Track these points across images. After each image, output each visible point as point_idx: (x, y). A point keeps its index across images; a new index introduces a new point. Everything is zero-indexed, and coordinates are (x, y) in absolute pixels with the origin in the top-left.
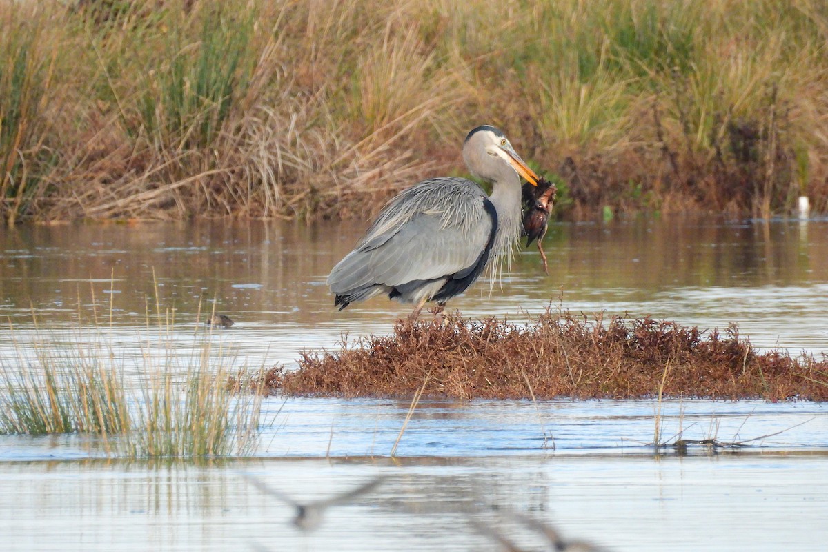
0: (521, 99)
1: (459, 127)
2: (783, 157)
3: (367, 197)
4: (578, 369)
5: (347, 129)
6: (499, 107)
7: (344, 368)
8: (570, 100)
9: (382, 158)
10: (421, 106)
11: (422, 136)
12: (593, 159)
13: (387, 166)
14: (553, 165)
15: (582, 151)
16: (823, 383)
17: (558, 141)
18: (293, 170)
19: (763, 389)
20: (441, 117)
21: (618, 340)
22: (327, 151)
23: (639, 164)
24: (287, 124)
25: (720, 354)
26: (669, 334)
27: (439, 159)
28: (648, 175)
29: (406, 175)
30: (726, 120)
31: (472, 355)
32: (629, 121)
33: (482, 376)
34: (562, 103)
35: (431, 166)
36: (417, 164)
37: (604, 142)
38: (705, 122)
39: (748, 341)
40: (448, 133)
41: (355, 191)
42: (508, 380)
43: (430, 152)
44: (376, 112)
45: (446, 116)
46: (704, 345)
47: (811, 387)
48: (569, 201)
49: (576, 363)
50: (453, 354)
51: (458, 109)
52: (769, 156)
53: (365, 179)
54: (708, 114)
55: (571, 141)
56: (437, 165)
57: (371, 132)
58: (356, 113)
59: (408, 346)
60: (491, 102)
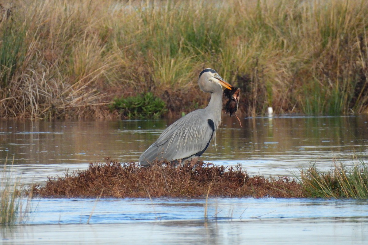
0: (145, 65)
1: (117, 78)
2: (261, 90)
3: (77, 109)
4: (171, 185)
5: (67, 79)
6: (135, 69)
7: (66, 185)
8: (166, 66)
9: (83, 92)
10: (100, 68)
11: (101, 82)
12: (177, 91)
13: (85, 95)
14: (159, 94)
15: (172, 88)
16: (279, 190)
17: (161, 84)
18: (44, 98)
19: (253, 193)
20: (109, 73)
21: (188, 171)
22: (59, 89)
23: (197, 93)
24: (41, 77)
25: (233, 177)
26: (211, 168)
27: (108, 92)
28: (201, 98)
29: (94, 99)
30: (236, 73)
31: (123, 178)
32: (193, 74)
33: (128, 188)
34: (163, 67)
35: (105, 95)
36: (99, 94)
37: (182, 84)
38: (226, 75)
39: (246, 172)
40: (113, 81)
41: (71, 106)
42: (139, 190)
43: (104, 89)
44: (80, 71)
45: (112, 73)
46: (226, 174)
47: (274, 192)
48: (166, 110)
49: (169, 182)
50: (115, 178)
51: (117, 69)
52: (255, 89)
53: (76, 101)
54: (227, 71)
55: (167, 84)
56: (108, 94)
57: (78, 80)
58: (71, 72)
59: (95, 175)
60: (131, 66)
